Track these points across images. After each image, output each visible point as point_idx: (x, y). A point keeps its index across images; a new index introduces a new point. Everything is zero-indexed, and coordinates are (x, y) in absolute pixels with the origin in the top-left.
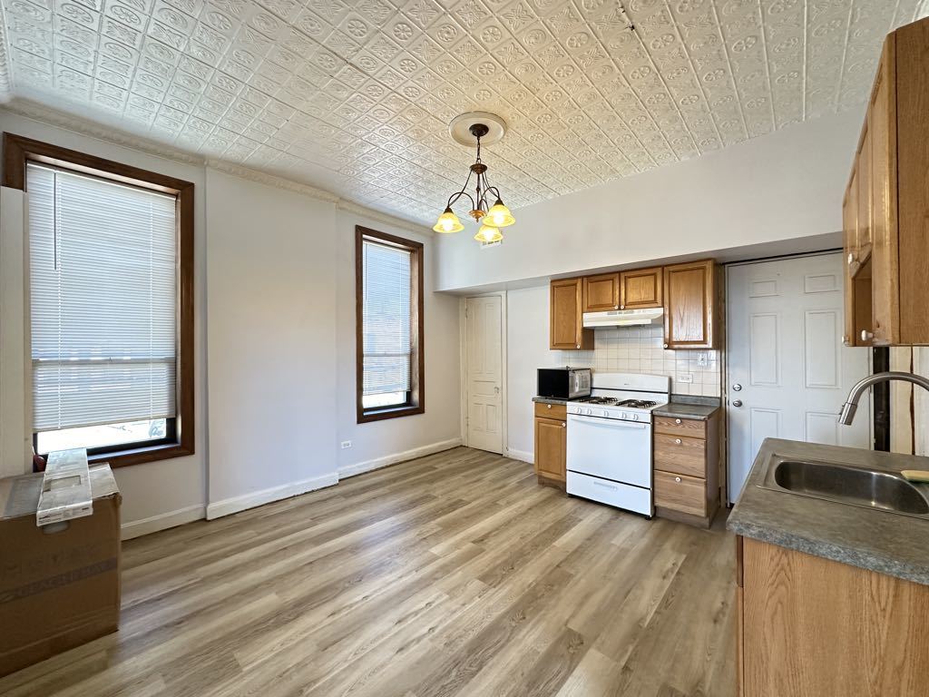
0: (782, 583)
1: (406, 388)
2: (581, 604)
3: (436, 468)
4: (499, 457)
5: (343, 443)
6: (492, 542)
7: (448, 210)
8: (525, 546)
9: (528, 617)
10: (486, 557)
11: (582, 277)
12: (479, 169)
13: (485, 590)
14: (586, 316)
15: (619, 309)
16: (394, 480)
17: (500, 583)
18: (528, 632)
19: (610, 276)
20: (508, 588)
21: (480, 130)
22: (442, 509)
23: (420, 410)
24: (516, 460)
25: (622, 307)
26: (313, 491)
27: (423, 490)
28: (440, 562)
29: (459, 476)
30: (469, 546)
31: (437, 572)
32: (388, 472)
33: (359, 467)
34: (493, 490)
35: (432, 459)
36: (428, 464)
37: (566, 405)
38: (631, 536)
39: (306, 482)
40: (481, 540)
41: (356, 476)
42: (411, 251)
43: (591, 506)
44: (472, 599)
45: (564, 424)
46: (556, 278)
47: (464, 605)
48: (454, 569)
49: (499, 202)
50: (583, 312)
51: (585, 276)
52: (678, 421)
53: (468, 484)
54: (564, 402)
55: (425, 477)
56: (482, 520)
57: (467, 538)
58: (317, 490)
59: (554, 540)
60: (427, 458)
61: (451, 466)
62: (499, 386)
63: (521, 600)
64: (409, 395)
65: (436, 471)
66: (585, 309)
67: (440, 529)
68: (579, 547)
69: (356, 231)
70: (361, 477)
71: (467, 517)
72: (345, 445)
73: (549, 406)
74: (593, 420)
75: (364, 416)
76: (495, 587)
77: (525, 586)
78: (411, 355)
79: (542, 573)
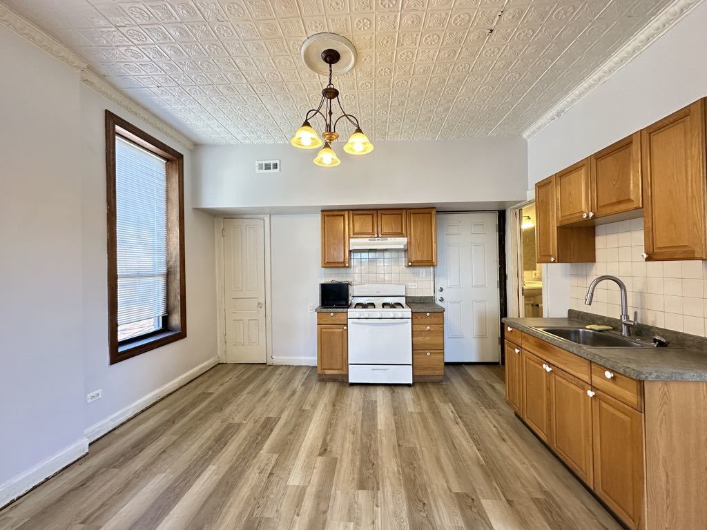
0: (665, 403)
1: (161, 312)
2: (442, 469)
3: (212, 393)
4: (263, 367)
5: (89, 396)
6: (335, 447)
7: (306, 124)
8: (361, 440)
9: (426, 502)
10: (345, 465)
11: (348, 210)
12: (331, 93)
13: (374, 497)
14: (352, 241)
15: (378, 236)
16: (171, 421)
17: (378, 484)
18: (439, 514)
19: (371, 212)
20: (387, 483)
21: (332, 57)
22: (259, 434)
23: (182, 334)
24: (282, 366)
25: (380, 236)
26: (47, 479)
27: (219, 421)
28: (311, 491)
29: (244, 395)
30: (319, 462)
31: (318, 504)
32: (155, 413)
33: (112, 420)
34: (289, 398)
35: (198, 385)
36: (198, 391)
37: (347, 312)
38: (414, 401)
39: (35, 469)
40: (324, 451)
41: (110, 432)
42: (168, 160)
43: (372, 388)
44: (374, 513)
45: (345, 328)
46: (325, 208)
47: (374, 522)
48: (330, 490)
49: (359, 130)
50: (349, 238)
51: (351, 210)
52: (428, 314)
53: (260, 400)
54: (345, 310)
55: (207, 407)
56: (307, 430)
57: (310, 455)
58: (56, 474)
59: (375, 425)
60: (192, 385)
61: (226, 385)
62: (262, 301)
63: (407, 491)
64: (166, 320)
65: (214, 396)
66: (352, 236)
67: (276, 456)
68: (396, 423)
69: (106, 116)
70: (117, 432)
71: (291, 433)
72: (92, 397)
73: (332, 314)
74: (383, 321)
75: (119, 352)
76: (378, 489)
77: (397, 474)
78: (168, 275)
79: (396, 456)
